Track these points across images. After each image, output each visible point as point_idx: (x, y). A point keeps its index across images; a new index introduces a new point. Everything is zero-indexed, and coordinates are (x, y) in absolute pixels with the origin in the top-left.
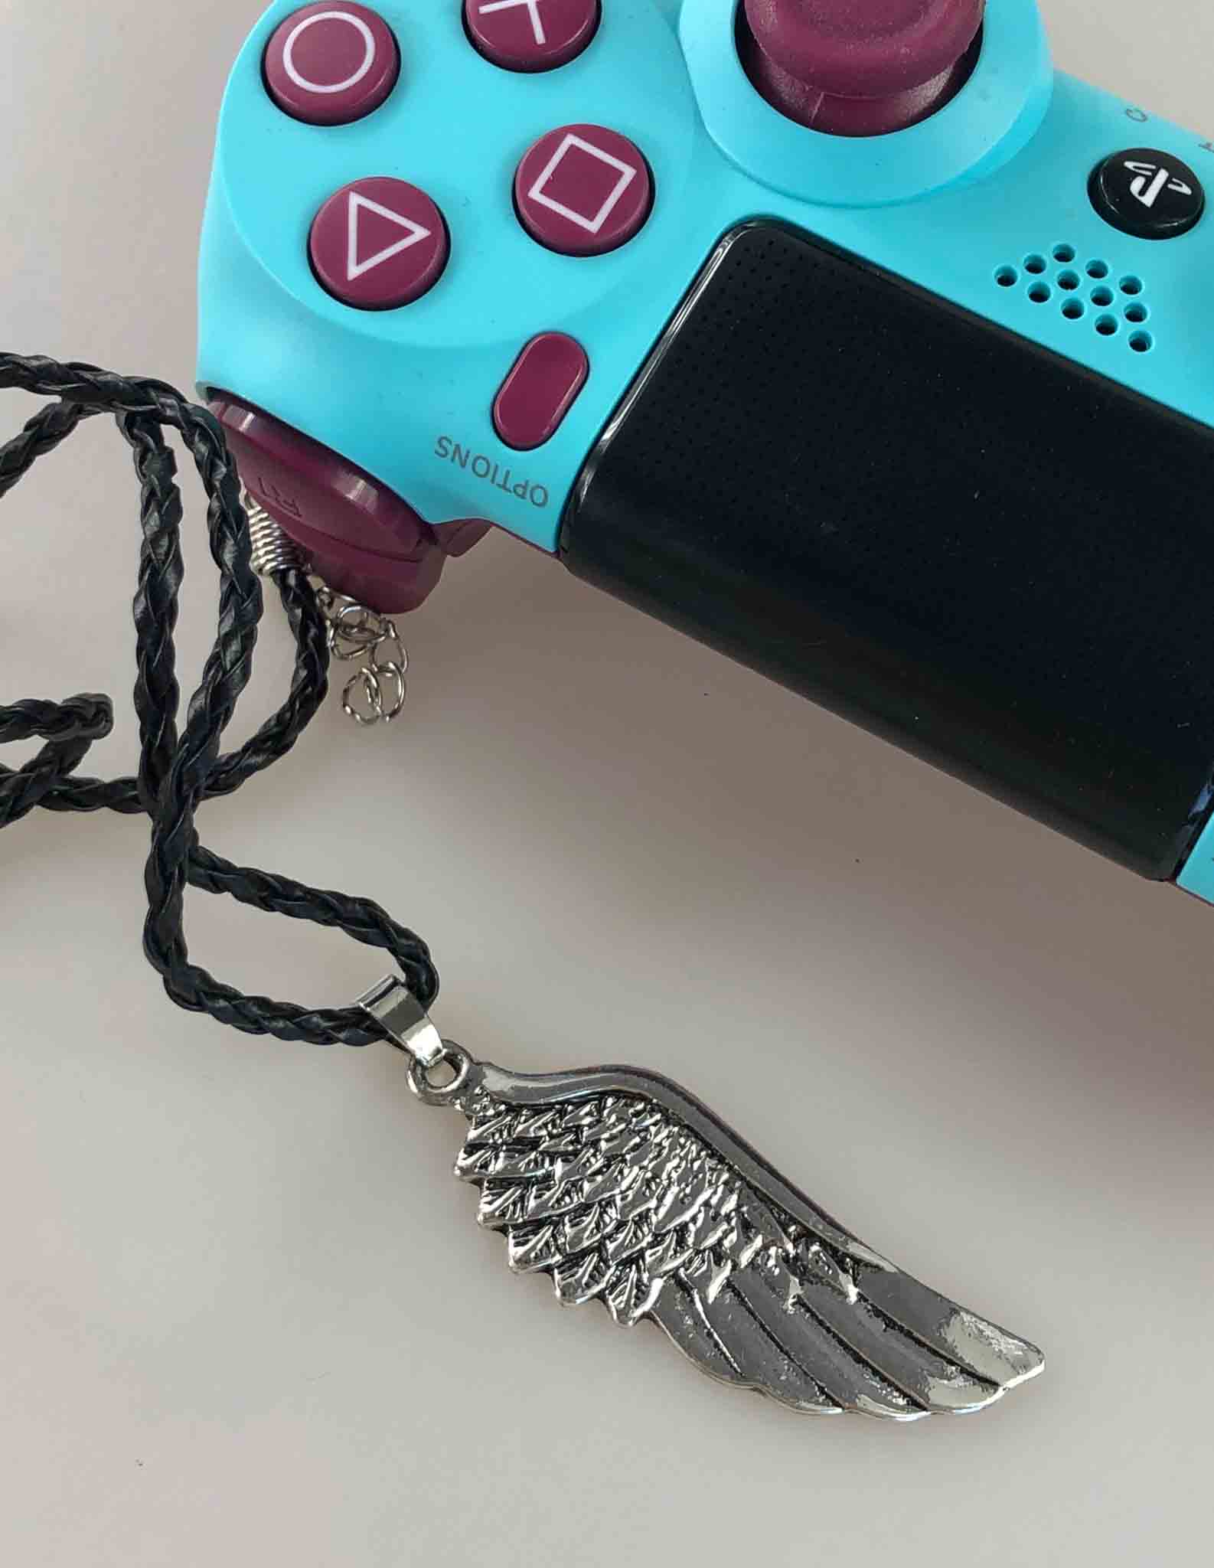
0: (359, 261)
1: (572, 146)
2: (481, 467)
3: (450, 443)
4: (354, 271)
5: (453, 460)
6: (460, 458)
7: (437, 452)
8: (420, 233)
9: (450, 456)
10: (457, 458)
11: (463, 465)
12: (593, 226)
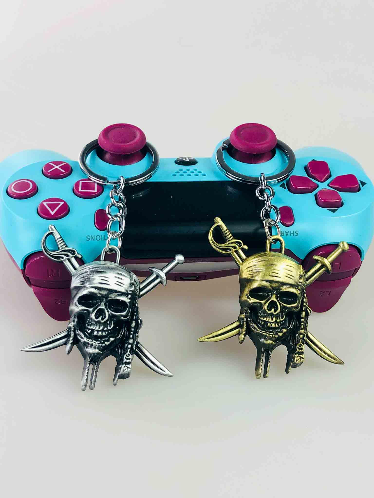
0: (53, 211)
1: (82, 183)
2: (98, 238)
3: (89, 236)
4: (52, 213)
5: (91, 240)
6: (93, 238)
7: (87, 240)
8: (62, 203)
9: (90, 239)
10: (92, 239)
11: (94, 240)
12: (96, 191)
